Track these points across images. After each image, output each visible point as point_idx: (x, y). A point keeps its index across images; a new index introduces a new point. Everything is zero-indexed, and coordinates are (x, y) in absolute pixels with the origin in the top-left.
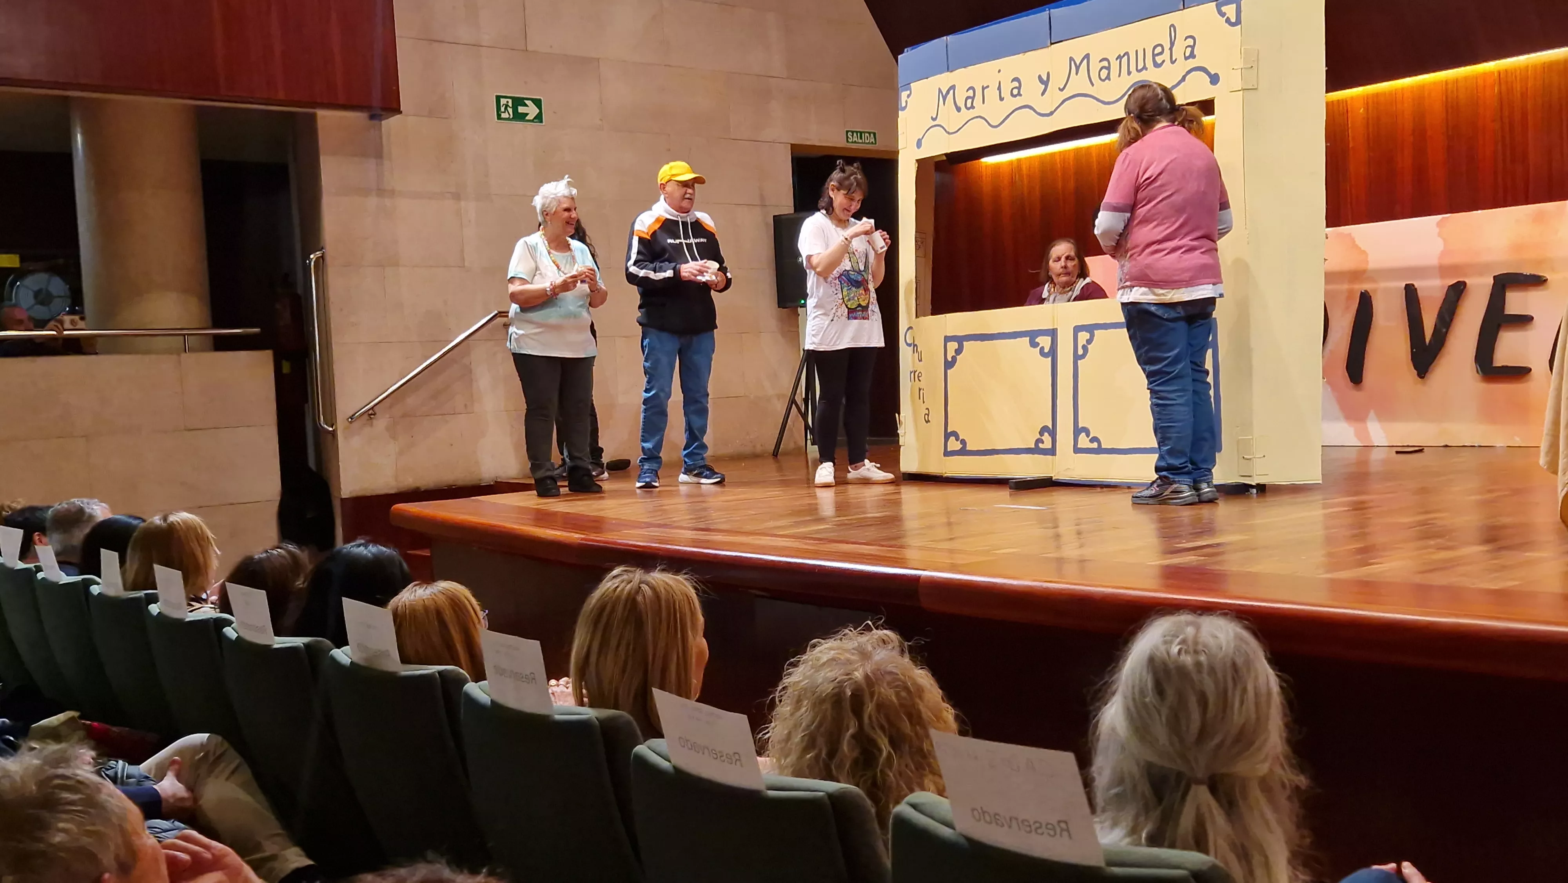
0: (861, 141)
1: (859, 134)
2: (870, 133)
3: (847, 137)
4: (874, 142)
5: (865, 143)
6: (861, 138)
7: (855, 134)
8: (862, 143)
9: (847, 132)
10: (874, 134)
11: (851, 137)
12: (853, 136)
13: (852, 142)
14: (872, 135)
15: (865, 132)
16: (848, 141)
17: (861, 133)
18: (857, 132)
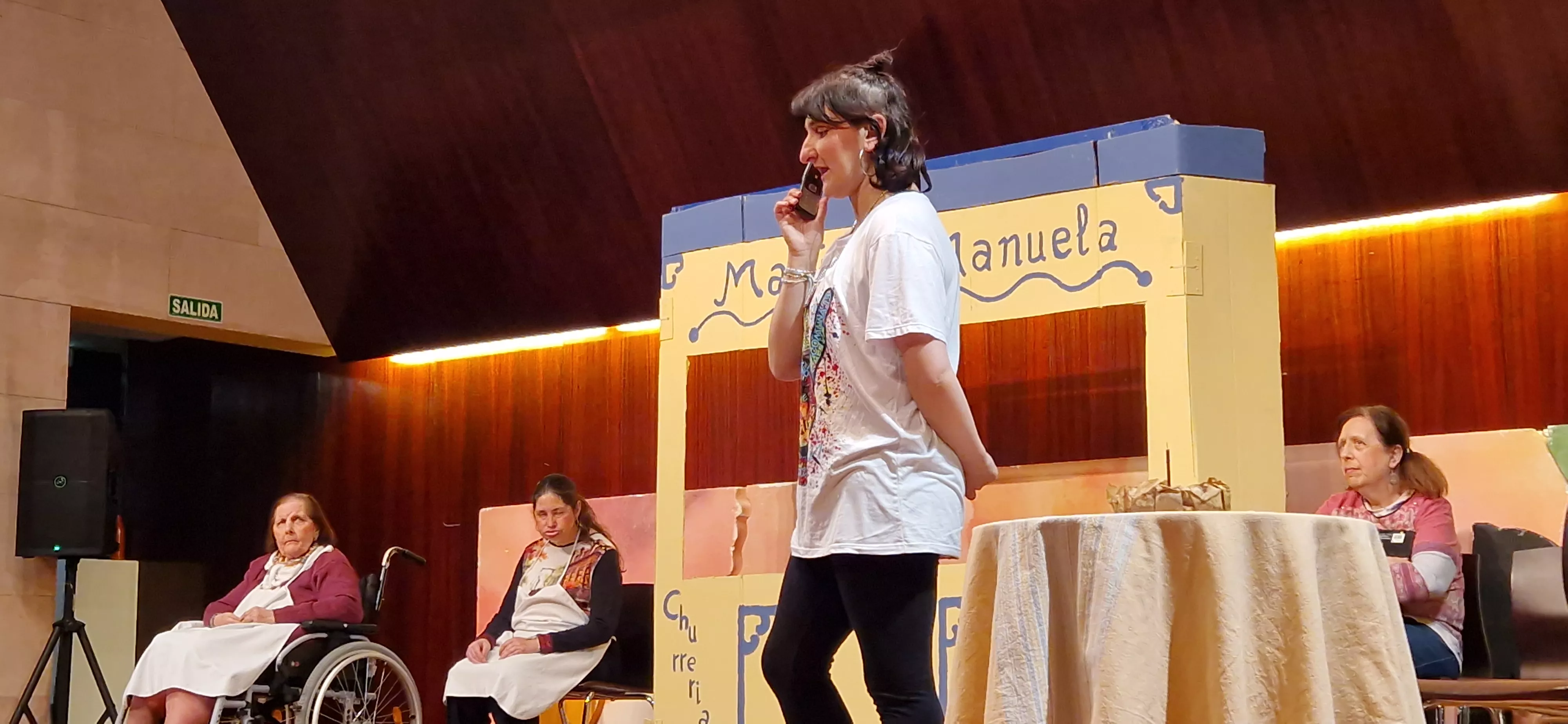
0: (194, 314)
1: (192, 304)
2: (210, 304)
3: (172, 306)
4: (217, 317)
5: (201, 317)
6: (195, 310)
7: (185, 302)
8: (196, 317)
9: (172, 298)
10: (219, 306)
11: (178, 307)
12: (181, 305)
13: (179, 314)
14: (214, 307)
15: (202, 302)
16: (171, 312)
17: (196, 302)
18: (189, 301)
